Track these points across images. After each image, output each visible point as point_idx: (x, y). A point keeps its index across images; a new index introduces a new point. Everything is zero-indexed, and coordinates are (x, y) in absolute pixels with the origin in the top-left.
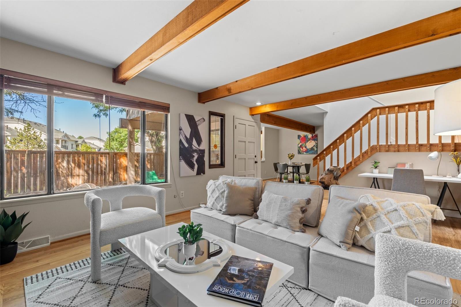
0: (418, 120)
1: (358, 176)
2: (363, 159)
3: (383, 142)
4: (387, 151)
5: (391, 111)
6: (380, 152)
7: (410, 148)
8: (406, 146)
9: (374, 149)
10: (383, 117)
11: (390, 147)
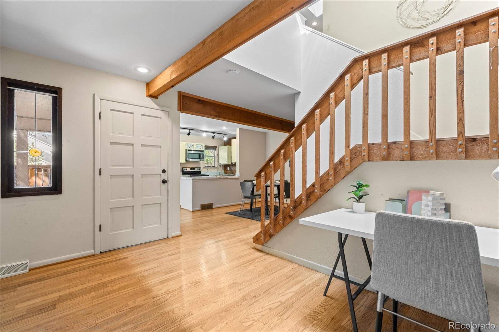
0: (463, 71)
1: (300, 223)
2: (335, 178)
3: (375, 137)
4: (387, 158)
5: (395, 58)
6: (369, 160)
7: (441, 148)
8: (431, 144)
9: (357, 154)
10: (375, 79)
11: (391, 148)
